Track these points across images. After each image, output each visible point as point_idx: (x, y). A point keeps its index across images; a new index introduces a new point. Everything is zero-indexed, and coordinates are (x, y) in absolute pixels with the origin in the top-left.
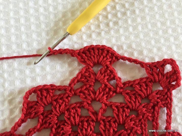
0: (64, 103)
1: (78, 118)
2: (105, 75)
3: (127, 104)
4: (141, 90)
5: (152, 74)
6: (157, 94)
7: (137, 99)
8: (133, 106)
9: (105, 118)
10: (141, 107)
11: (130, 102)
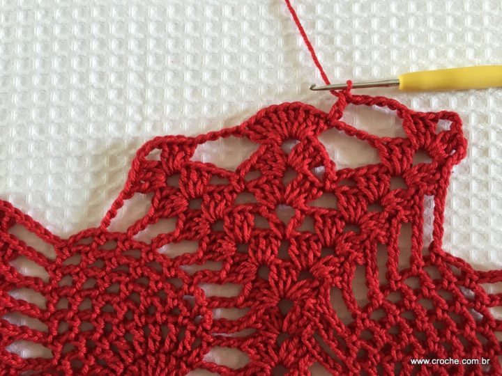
0: (225, 201)
1: (248, 229)
2: (304, 156)
3: (340, 212)
4: (368, 187)
5: (390, 160)
6: (396, 196)
7: (359, 203)
8: (350, 216)
9: (298, 234)
10: (366, 218)
11: (347, 209)
